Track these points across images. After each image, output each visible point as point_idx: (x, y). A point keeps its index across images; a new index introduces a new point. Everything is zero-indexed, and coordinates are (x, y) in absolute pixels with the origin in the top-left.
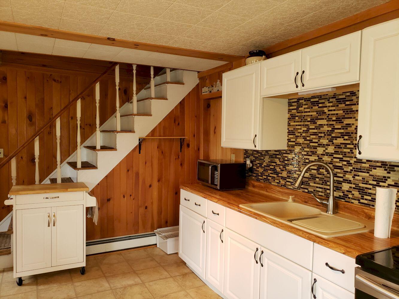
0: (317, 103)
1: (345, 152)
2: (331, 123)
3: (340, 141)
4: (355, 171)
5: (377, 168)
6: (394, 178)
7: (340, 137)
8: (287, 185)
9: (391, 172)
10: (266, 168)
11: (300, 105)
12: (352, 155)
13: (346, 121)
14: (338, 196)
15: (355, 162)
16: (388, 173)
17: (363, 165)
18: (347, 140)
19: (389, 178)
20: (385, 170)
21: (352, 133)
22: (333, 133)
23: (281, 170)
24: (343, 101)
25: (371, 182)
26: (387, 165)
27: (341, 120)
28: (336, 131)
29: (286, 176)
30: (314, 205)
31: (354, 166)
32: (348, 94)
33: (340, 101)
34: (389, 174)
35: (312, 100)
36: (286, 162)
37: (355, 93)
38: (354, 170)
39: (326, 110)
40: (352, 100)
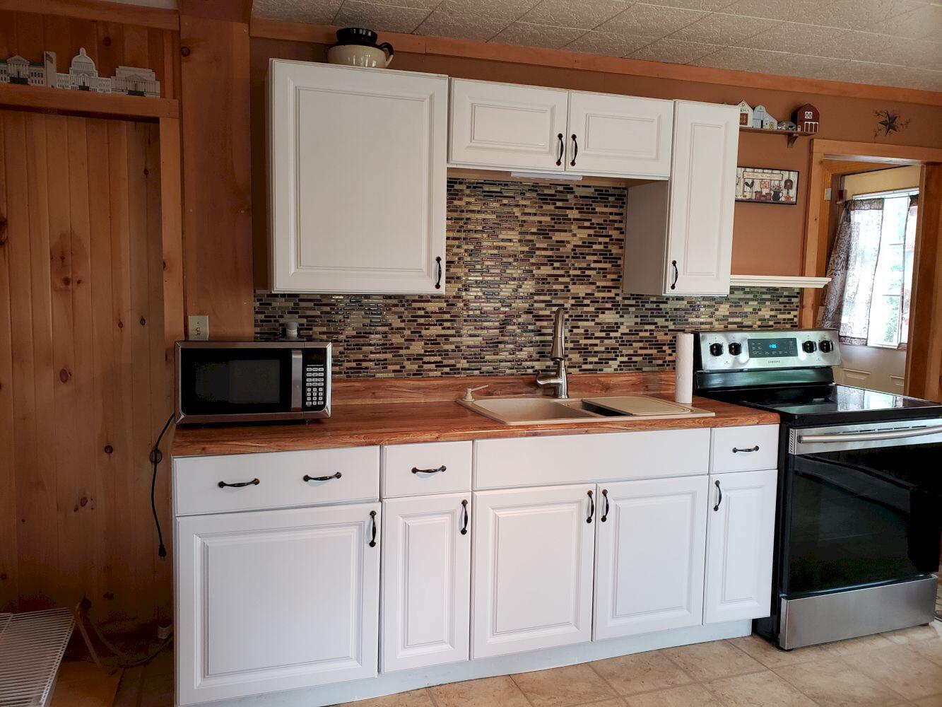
0: (499, 196)
1: (556, 290)
2: (529, 237)
3: (546, 270)
4: (573, 320)
5: (606, 312)
6: (628, 324)
7: (546, 265)
8: (424, 371)
9: (625, 315)
10: (353, 341)
11: (457, 195)
12: (569, 295)
13: (557, 237)
14: (544, 368)
15: (573, 305)
16: (622, 316)
17: (586, 309)
18: (558, 268)
19: (622, 324)
20: (618, 313)
21: (568, 257)
22: (532, 257)
23: (406, 340)
24: (551, 200)
25: (597, 334)
26: (619, 305)
27: (548, 234)
28: (538, 253)
29: (423, 350)
30: (509, 394)
31: (571, 312)
32: (560, 188)
33: (545, 199)
34: (622, 319)
35: (486, 188)
36: (422, 321)
37: (572, 189)
38: (570, 319)
39: (517, 212)
40: (567, 200)
